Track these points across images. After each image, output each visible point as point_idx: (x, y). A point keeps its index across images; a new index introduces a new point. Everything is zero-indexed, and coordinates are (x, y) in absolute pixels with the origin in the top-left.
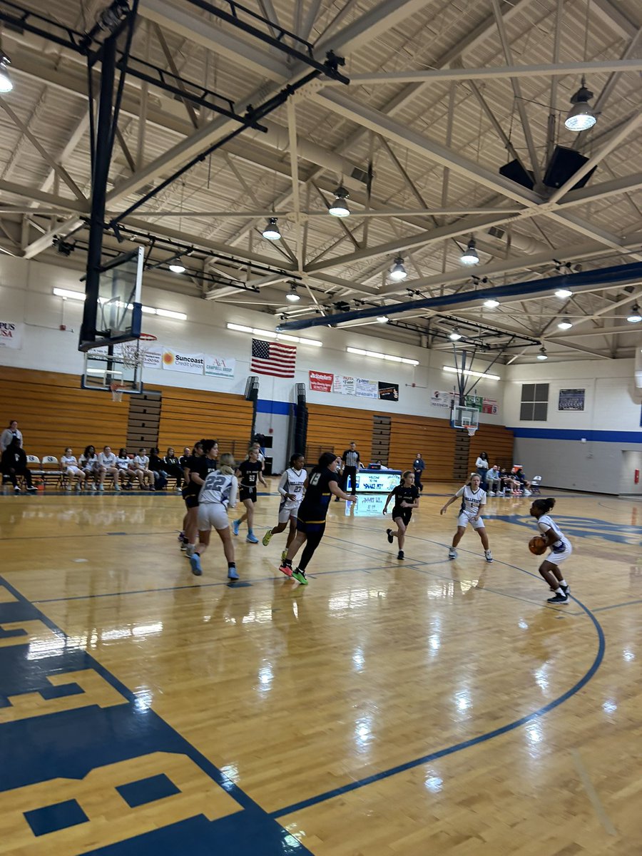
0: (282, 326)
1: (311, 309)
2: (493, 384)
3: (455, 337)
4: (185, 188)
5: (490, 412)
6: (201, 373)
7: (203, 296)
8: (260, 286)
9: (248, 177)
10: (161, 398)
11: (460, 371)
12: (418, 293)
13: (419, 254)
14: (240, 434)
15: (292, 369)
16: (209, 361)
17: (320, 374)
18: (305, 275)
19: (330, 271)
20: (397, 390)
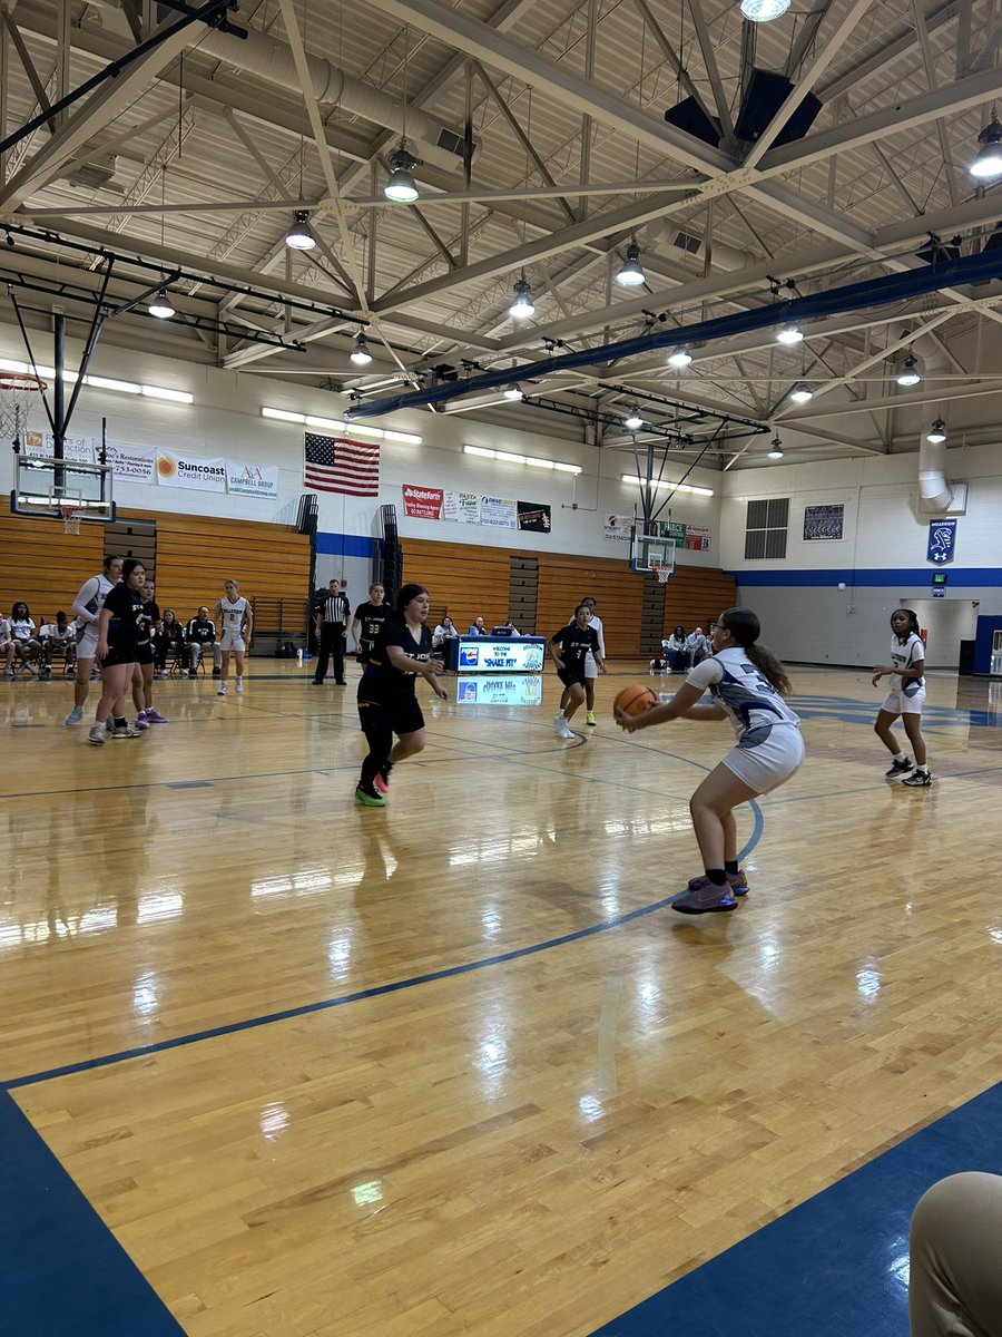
0: (353, 411)
1: (396, 380)
2: (704, 502)
3: (634, 423)
4: (167, 175)
5: (698, 546)
6: (223, 490)
7: (220, 364)
8: (307, 340)
9: (271, 153)
10: (156, 531)
11: (644, 482)
12: (560, 344)
13: (568, 285)
14: (292, 589)
15: (374, 482)
16: (236, 470)
17: (420, 489)
18: (374, 317)
19: (412, 309)
20: (548, 515)
